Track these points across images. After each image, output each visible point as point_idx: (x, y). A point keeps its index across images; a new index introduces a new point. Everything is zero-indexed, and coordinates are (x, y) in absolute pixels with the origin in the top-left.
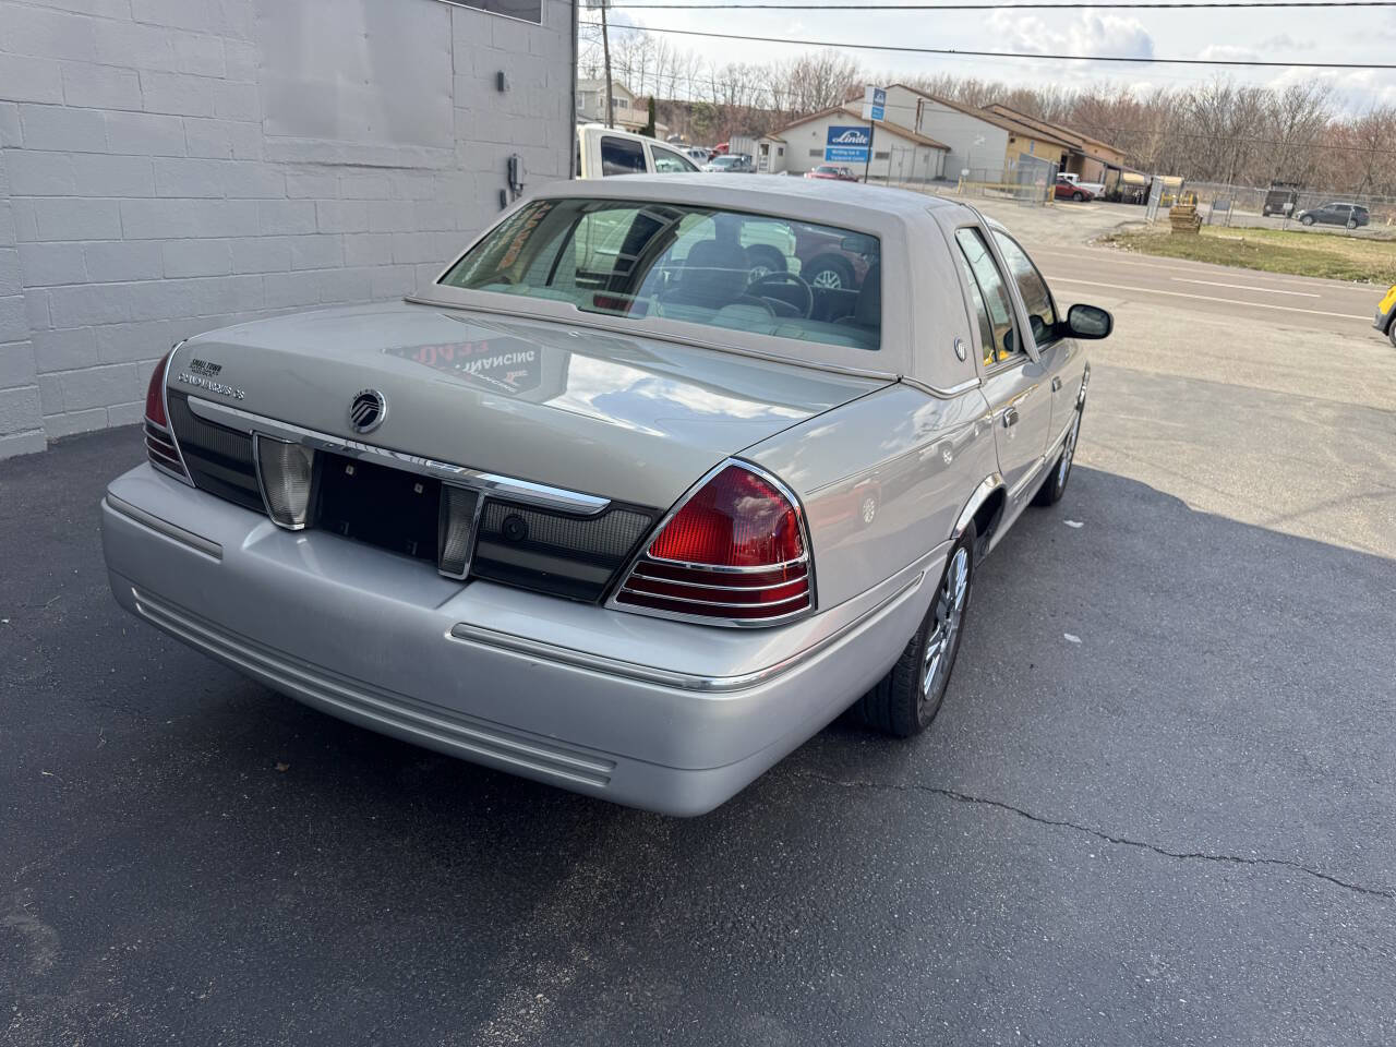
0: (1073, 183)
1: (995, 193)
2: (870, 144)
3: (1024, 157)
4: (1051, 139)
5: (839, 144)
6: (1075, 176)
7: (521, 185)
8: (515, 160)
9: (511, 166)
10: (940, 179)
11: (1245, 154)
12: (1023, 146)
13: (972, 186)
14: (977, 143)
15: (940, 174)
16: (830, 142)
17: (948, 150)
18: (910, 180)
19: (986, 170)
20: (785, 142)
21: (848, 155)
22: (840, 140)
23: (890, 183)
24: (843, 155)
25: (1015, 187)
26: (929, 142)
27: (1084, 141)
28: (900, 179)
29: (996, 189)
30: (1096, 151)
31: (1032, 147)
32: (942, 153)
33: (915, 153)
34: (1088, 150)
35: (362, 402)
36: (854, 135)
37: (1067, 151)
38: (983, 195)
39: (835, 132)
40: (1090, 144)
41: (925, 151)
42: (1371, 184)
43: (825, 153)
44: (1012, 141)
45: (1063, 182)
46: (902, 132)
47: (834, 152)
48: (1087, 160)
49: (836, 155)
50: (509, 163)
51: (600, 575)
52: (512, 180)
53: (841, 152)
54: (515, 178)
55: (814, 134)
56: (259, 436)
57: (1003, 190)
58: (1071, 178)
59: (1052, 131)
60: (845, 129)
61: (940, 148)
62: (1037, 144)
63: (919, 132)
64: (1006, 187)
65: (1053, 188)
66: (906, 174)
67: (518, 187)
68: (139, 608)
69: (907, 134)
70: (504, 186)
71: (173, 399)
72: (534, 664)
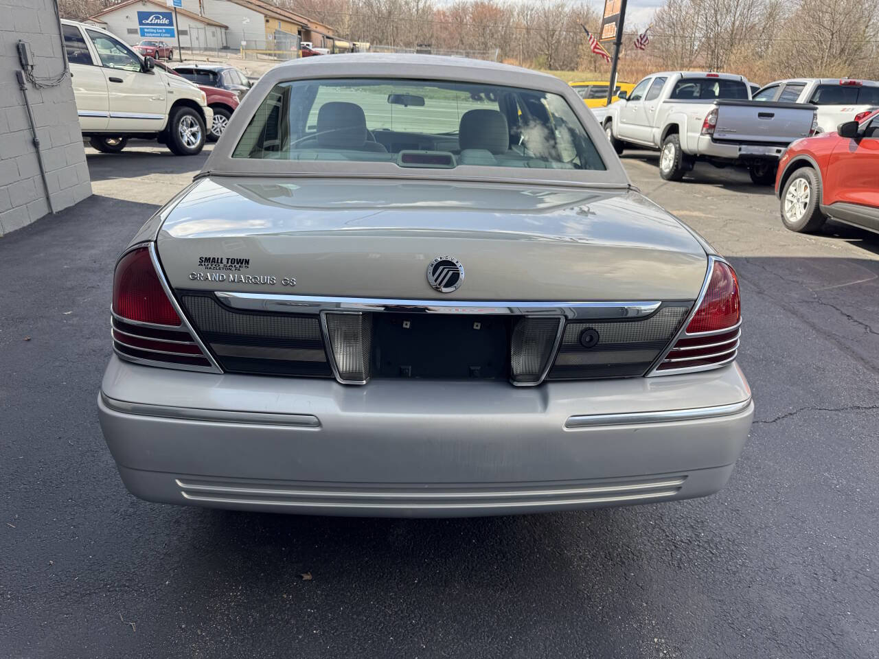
0: (310, 48)
1: (266, 57)
2: (171, 24)
3: (277, 32)
4: (287, 19)
5: (148, 24)
6: (310, 44)
7: (32, 66)
8: (23, 45)
9: (20, 50)
10: (226, 48)
11: (396, 28)
12: (274, 25)
13: (249, 52)
14: (244, 22)
15: (225, 45)
16: (141, 23)
17: (226, 28)
18: (206, 49)
19: (255, 41)
20: (106, 23)
21: (157, 33)
22: (148, 22)
23: (194, 52)
24: (153, 33)
25: (278, 52)
26: (214, 23)
27: (309, 21)
28: (200, 49)
29: (266, 54)
30: (316, 27)
31: (280, 25)
32: (223, 30)
33: (205, 30)
34: (312, 27)
35: (441, 268)
36: (158, 18)
37: (300, 27)
38: (257, 58)
39: (143, 16)
40: (312, 22)
41: (213, 29)
42: (463, 44)
43: (139, 31)
44: (267, 21)
45: (304, 48)
46: (191, 15)
47: (146, 30)
48: (312, 33)
49: (149, 33)
50: (18, 47)
51: (647, 355)
52: (24, 62)
53: (152, 31)
54: (26, 60)
55: (127, 17)
56: (326, 314)
57: (270, 55)
58: (308, 45)
59: (287, 14)
60: (151, 13)
61: (221, 26)
62: (282, 23)
63: (203, 16)
64: (272, 52)
65: (300, 52)
66: (203, 46)
67: (30, 68)
68: (185, 495)
69: (196, 17)
70: (18, 68)
71: (186, 299)
72: (636, 430)
